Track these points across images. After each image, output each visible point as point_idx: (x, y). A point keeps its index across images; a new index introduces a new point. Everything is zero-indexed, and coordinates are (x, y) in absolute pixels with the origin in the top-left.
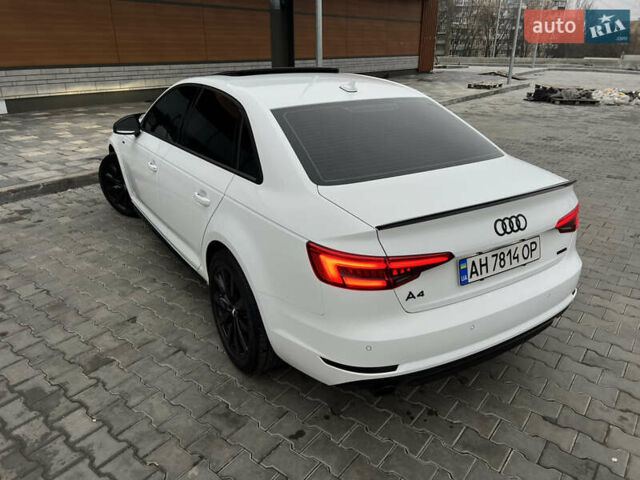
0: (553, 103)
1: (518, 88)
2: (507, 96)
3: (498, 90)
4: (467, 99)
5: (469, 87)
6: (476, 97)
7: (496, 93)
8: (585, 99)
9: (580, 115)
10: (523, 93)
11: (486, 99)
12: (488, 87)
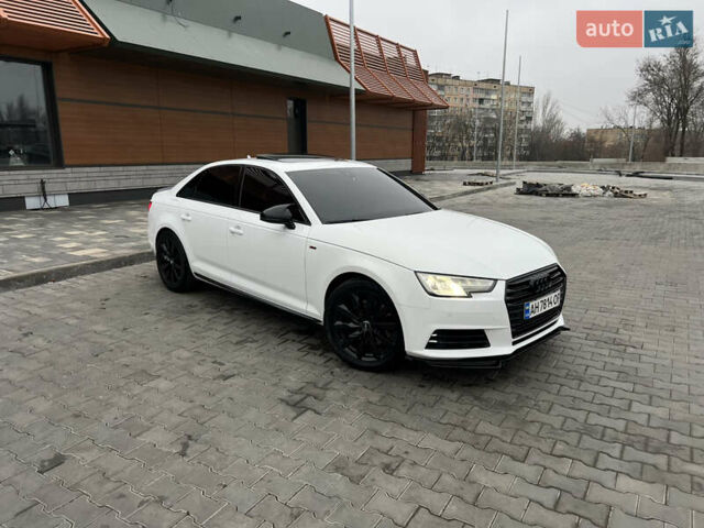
0: (541, 195)
1: (505, 185)
2: (499, 190)
3: (489, 187)
4: (466, 193)
5: (465, 184)
6: (472, 192)
7: (489, 189)
8: (566, 192)
9: (565, 203)
10: (513, 189)
11: (482, 194)
12: (482, 184)
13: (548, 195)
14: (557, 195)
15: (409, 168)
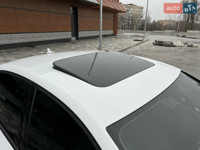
0: (163, 46)
2: (146, 43)
5: (134, 40)
8: (171, 45)
11: (142, 44)
13: (166, 46)
14: (169, 46)
15: (112, 33)
